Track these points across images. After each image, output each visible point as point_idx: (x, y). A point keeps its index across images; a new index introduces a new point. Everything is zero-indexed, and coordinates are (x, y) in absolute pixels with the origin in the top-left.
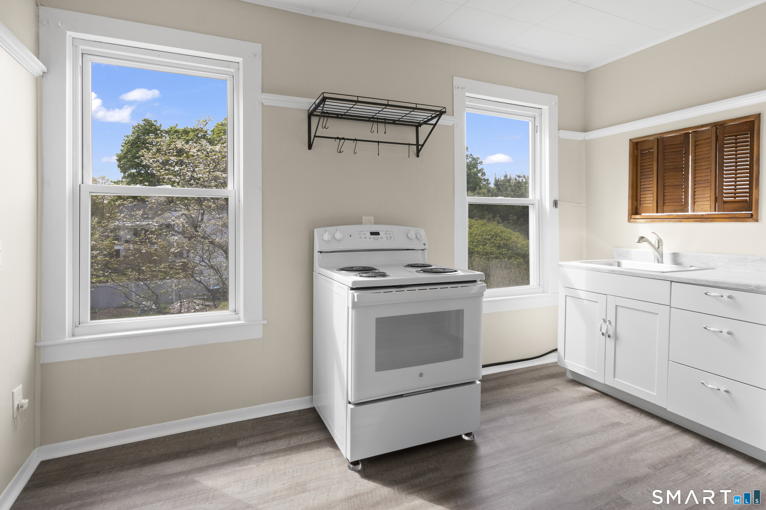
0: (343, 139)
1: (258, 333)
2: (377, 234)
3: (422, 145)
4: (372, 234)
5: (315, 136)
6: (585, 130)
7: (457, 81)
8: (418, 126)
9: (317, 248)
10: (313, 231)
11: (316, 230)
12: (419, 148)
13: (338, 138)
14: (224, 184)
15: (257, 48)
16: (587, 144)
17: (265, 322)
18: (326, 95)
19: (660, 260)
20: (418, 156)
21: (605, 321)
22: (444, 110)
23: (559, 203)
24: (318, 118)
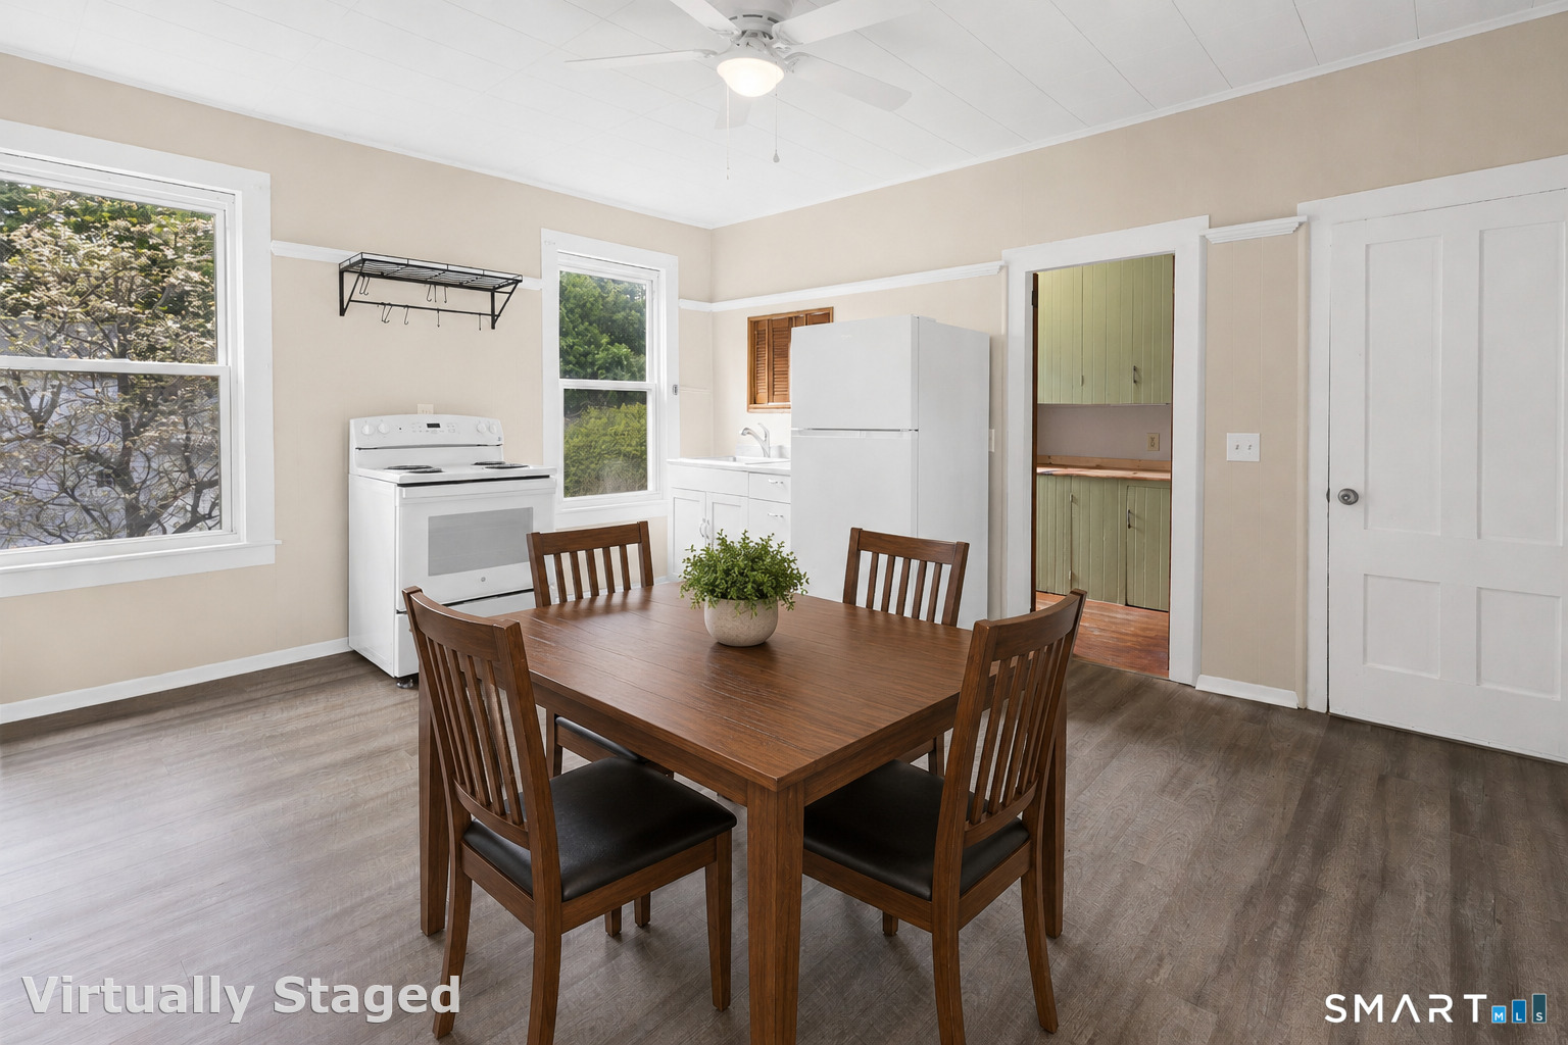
0: (389, 304)
1: (267, 557)
2: (437, 426)
3: (499, 316)
4: (429, 426)
5: (350, 300)
6: (711, 300)
7: (546, 234)
8: (493, 291)
9: (354, 444)
10: (349, 423)
11: (352, 422)
12: (494, 317)
13: (382, 304)
14: (213, 359)
15: (264, 178)
16: (714, 316)
17: (280, 542)
18: (365, 256)
19: (766, 454)
20: (493, 327)
21: (704, 520)
22: (519, 278)
23: (678, 388)
24: (357, 275)
